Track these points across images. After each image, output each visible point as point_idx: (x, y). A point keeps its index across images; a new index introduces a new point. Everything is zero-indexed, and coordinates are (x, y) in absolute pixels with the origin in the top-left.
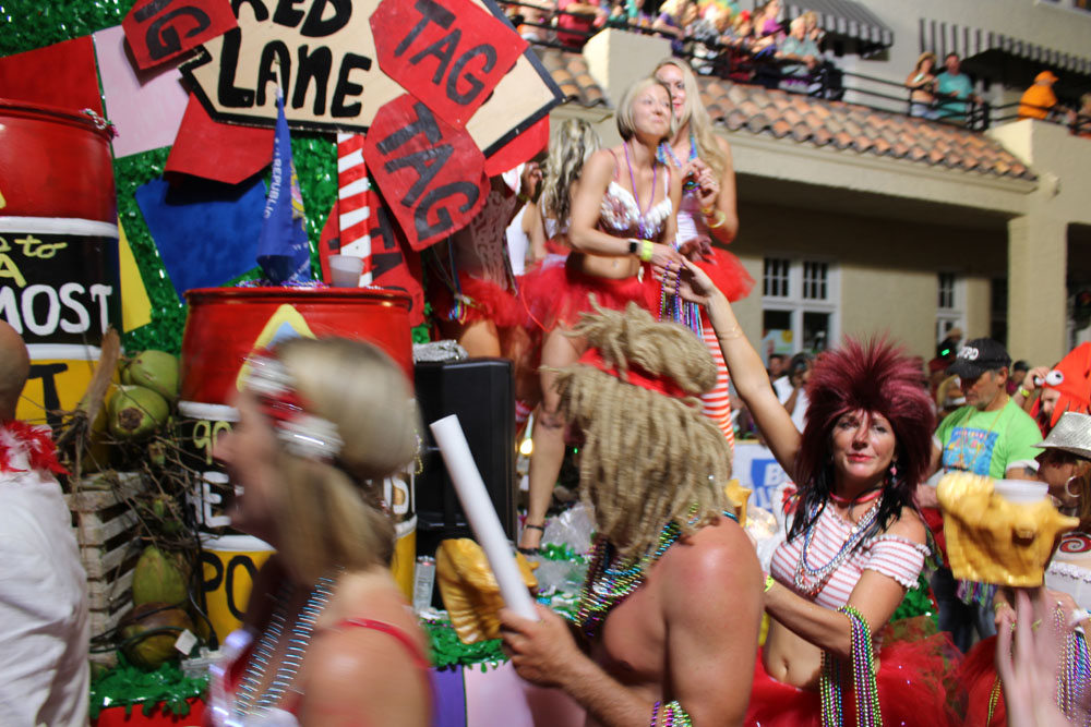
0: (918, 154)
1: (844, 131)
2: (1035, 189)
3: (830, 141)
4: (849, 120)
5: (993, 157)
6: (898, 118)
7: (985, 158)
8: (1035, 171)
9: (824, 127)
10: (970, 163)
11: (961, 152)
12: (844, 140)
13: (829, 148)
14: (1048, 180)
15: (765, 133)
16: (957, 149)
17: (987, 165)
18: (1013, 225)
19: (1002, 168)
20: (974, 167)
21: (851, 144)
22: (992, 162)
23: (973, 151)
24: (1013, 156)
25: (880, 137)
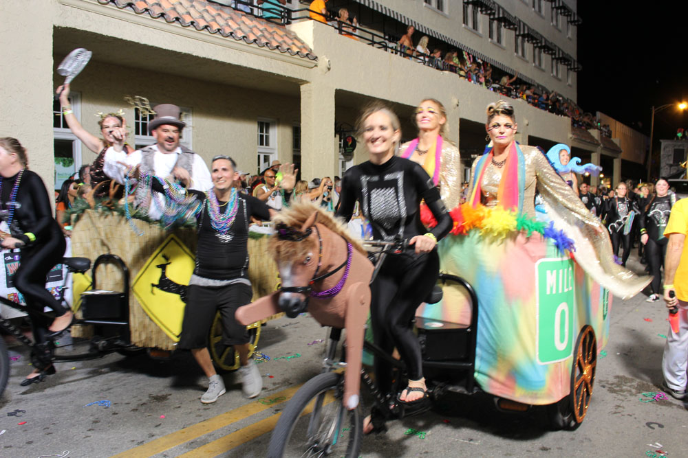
0: (240, 34)
1: (189, 13)
2: (316, 66)
3: (177, 19)
4: (193, 6)
5: (290, 42)
6: (227, 10)
7: (285, 42)
8: (315, 53)
9: (174, 9)
10: (275, 44)
11: (269, 36)
12: (188, 20)
13: (177, 24)
14: (323, 61)
15: (129, 8)
16: (266, 34)
17: (285, 47)
18: (303, 88)
19: (295, 50)
20: (277, 47)
21: (192, 23)
22: (289, 45)
23: (276, 37)
24: (303, 43)
25: (215, 20)
